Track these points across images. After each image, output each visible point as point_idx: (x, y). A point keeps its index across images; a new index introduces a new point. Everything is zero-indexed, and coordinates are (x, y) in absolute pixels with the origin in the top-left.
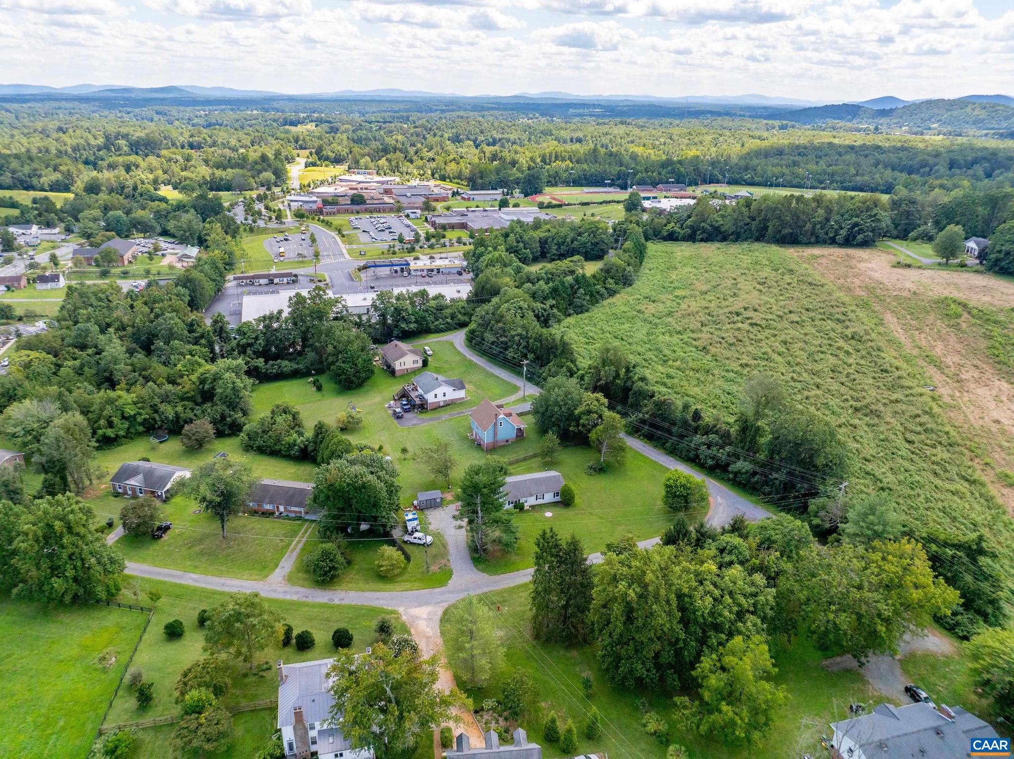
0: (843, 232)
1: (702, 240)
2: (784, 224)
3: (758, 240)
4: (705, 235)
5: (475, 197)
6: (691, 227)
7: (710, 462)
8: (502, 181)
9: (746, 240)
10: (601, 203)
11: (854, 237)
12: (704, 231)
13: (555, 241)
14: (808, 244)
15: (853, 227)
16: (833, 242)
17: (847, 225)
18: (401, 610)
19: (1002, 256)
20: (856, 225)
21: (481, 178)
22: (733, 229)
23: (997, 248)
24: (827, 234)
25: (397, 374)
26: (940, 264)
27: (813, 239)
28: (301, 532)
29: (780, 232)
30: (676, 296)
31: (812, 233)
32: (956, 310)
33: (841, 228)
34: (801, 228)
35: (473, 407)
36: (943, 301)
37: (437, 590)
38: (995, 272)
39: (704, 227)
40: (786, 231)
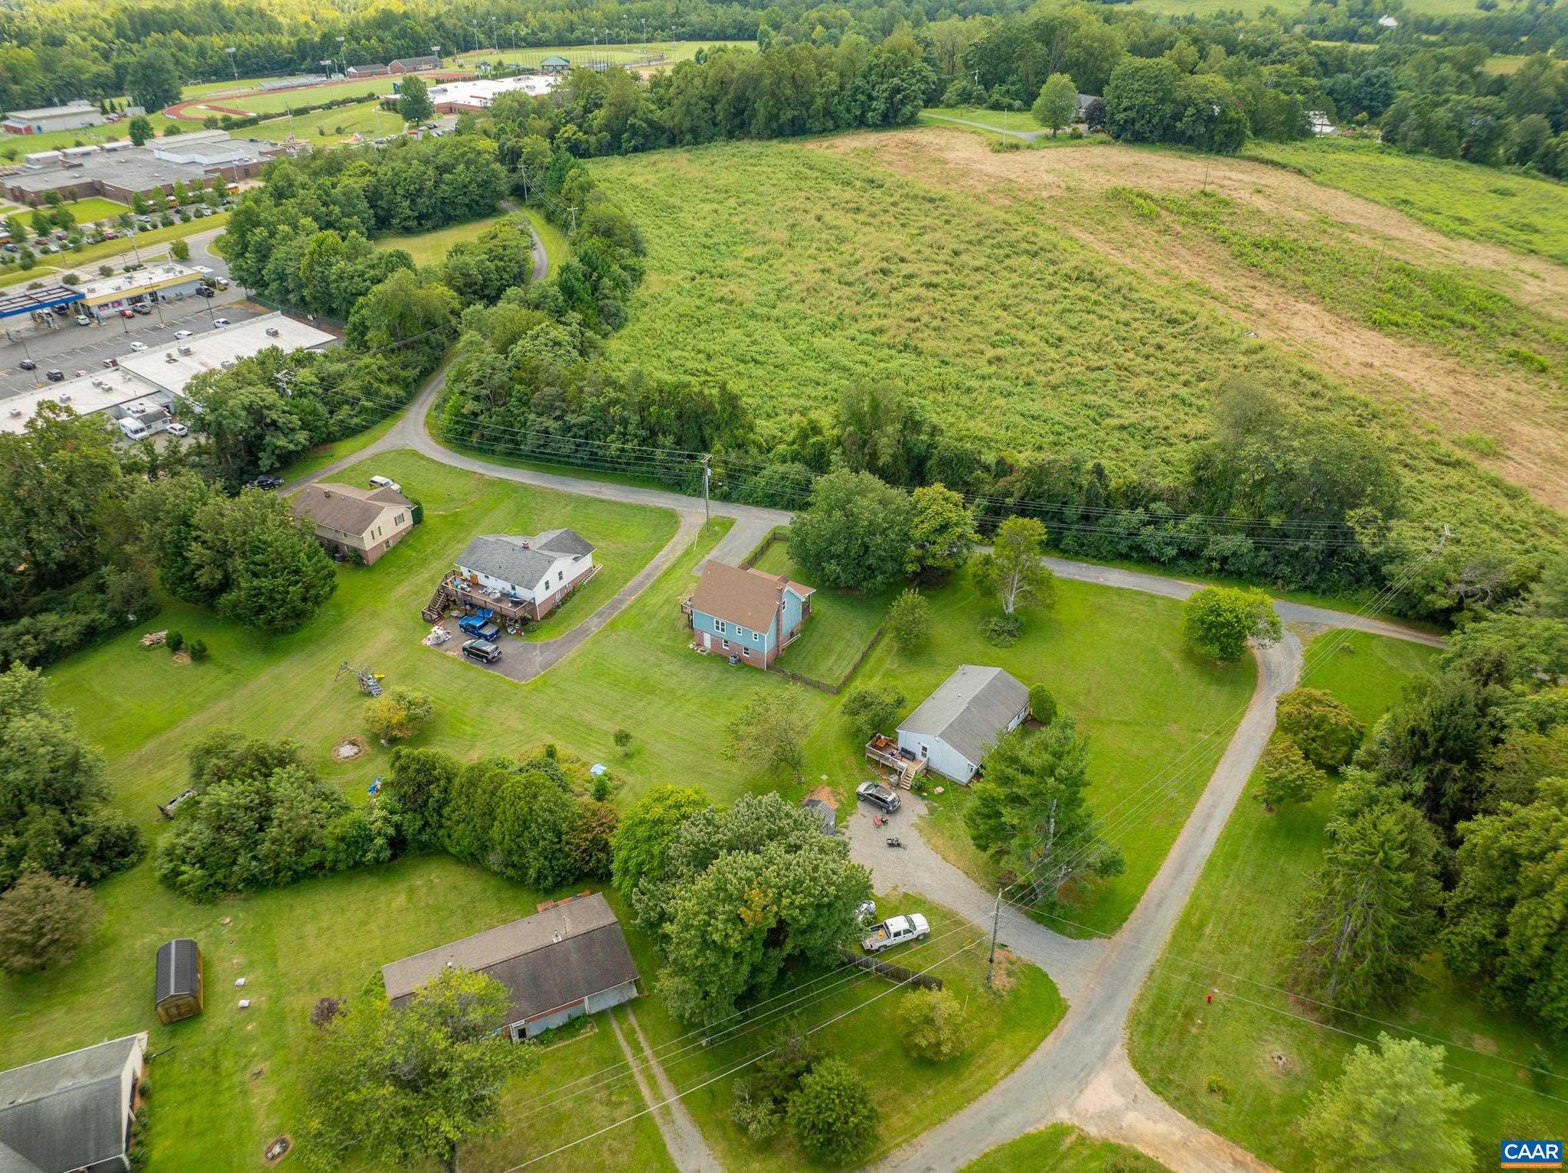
0: (880, 105)
1: (635, 150)
2: (781, 102)
3: (731, 136)
4: (641, 140)
5: (43, 124)
6: (607, 127)
7: (1171, 552)
8: (69, 84)
9: (711, 139)
10: (329, 106)
11: (897, 111)
12: (635, 131)
13: (400, 191)
14: (823, 132)
15: (891, 97)
16: (861, 123)
17: (882, 90)
18: (1063, 1116)
19: (1132, 114)
20: (897, 91)
21: (15, 81)
22: (687, 124)
23: (1125, 103)
24: (848, 110)
25: (372, 559)
26: (1047, 138)
27: (830, 124)
28: (628, 1052)
29: (777, 117)
30: (748, 260)
31: (827, 113)
32: (1148, 206)
33: (871, 98)
34: (807, 105)
35: (626, 582)
36: (1116, 195)
37: (1067, 1025)
38: (1127, 141)
39: (633, 125)
40: (788, 114)
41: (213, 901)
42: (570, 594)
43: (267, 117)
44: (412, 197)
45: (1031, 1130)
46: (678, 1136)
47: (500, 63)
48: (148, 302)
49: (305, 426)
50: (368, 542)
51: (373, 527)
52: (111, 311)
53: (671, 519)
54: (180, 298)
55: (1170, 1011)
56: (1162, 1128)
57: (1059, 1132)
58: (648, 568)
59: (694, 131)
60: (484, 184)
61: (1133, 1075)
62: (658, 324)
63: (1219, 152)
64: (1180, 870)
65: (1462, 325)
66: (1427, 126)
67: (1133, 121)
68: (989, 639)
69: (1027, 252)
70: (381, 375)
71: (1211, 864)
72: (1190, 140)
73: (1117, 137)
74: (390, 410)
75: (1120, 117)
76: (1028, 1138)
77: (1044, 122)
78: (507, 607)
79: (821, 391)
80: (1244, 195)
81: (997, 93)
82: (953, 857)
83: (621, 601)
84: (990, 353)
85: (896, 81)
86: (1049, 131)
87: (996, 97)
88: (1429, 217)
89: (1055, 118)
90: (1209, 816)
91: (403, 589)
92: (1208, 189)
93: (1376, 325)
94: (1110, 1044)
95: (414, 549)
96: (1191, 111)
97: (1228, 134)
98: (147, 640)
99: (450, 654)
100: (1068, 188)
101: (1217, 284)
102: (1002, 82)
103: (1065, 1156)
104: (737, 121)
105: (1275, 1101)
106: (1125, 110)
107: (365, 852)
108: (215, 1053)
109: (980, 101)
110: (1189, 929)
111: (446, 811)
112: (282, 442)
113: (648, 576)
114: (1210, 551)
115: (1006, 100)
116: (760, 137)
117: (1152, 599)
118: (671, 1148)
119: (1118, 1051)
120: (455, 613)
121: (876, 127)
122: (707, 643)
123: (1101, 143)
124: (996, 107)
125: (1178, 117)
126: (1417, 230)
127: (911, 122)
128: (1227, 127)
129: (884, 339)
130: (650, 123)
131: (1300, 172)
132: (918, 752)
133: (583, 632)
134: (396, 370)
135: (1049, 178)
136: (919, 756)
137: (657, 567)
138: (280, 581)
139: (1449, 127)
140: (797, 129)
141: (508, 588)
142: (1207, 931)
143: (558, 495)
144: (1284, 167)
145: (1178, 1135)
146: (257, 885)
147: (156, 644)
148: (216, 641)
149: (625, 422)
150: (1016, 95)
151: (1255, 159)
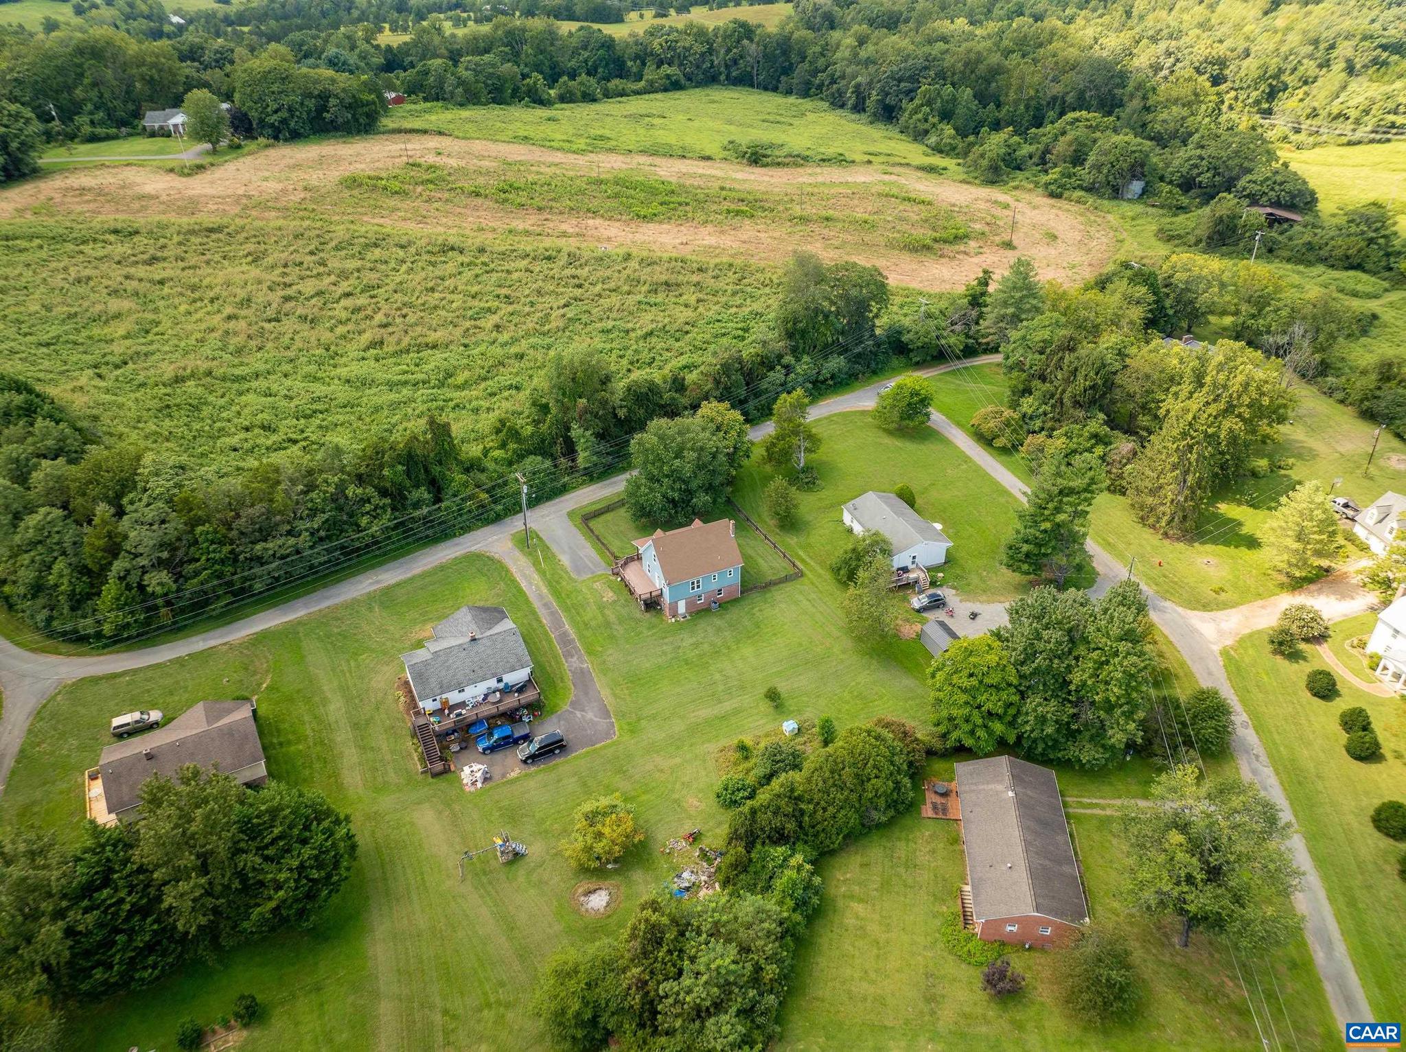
18: (1216, 647)
20: (8, 139)
23: (272, 106)
26: (211, 153)
35: (538, 620)
36: (351, 184)
53: (481, 559)
55: (1160, 580)
57: (1226, 654)
58: (536, 604)
61: (1199, 613)
63: (367, 132)
72: (336, 129)
73: (276, 138)
77: (206, 137)
78: (512, 701)
80: (431, 159)
83: (565, 634)
86: (209, 146)
87: (87, 129)
92: (409, 161)
93: (646, 219)
94: (1174, 611)
95: (289, 743)
96: (333, 101)
97: (368, 115)
99: (513, 775)
103: (1242, 659)
105: (1233, 579)
106: (276, 112)
109: (72, 137)
113: (547, 605)
114: (825, 373)
115: (99, 131)
119: (1180, 609)
120: (455, 747)
122: (682, 609)
123: (267, 146)
125: (323, 108)
126: (559, 154)
128: (366, 109)
131: (440, 133)
132: (909, 563)
133: (584, 672)
136: (911, 567)
137: (541, 597)
139: (477, 82)
141: (493, 683)
144: (425, 132)
148: (252, 984)
151: (399, 131)
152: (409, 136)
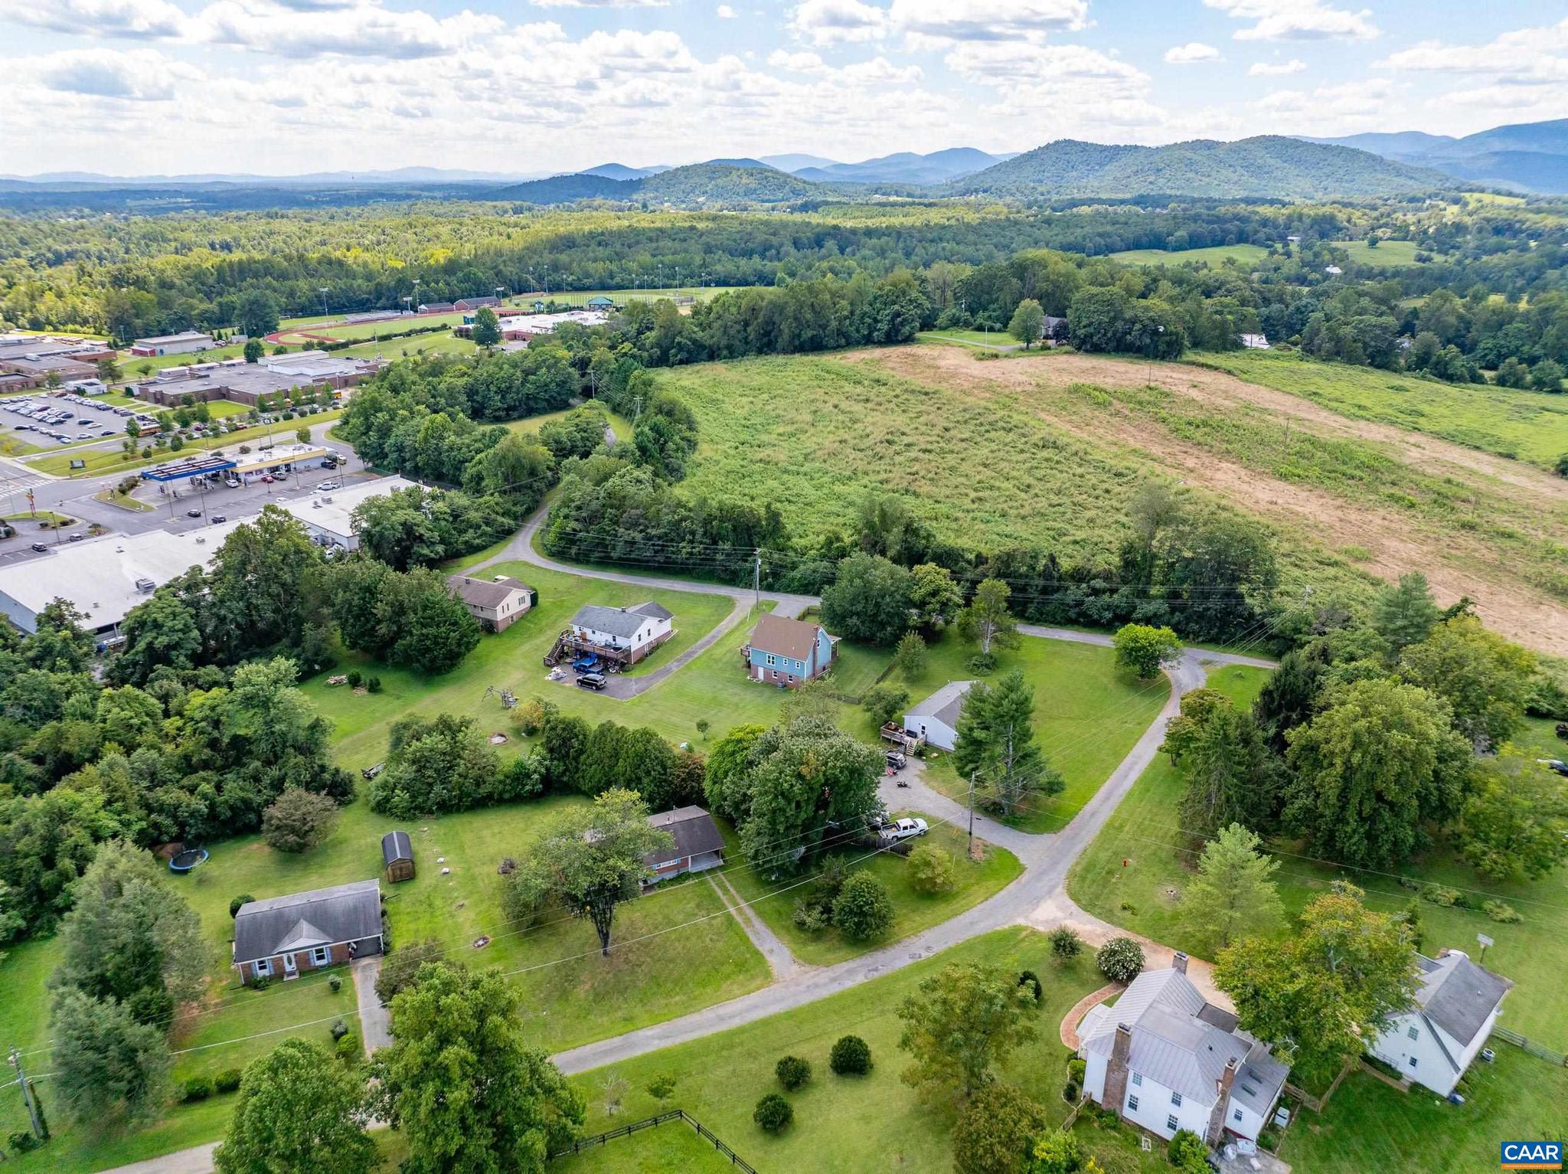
0: (884, 326)
1: (681, 362)
2: (802, 324)
3: (760, 352)
4: (685, 355)
5: (165, 348)
6: (658, 345)
7: (1108, 615)
8: (181, 318)
9: (743, 354)
10: (408, 334)
11: (898, 331)
12: (680, 347)
13: (493, 388)
14: (837, 348)
15: (893, 320)
16: (868, 341)
17: (885, 314)
18: (1021, 921)
19: (1091, 330)
20: (898, 315)
21: (137, 316)
22: (724, 342)
23: (1085, 322)
24: (858, 331)
25: (501, 627)
26: (1022, 350)
27: (843, 341)
28: (720, 893)
29: (799, 336)
30: (780, 435)
31: (840, 333)
32: (1102, 397)
33: (876, 321)
34: (824, 327)
35: (696, 640)
36: (1076, 389)
37: (1024, 878)
38: (1087, 351)
39: (679, 343)
40: (808, 334)
41: (413, 819)
42: (656, 647)
43: (355, 342)
44: (503, 393)
45: (998, 928)
46: (757, 933)
47: (552, 303)
48: (283, 471)
49: (442, 541)
50: (500, 615)
51: (504, 603)
52: (254, 478)
53: (730, 603)
54: (308, 469)
55: (1097, 870)
56: (1089, 927)
57: (1017, 930)
58: (712, 633)
59: (729, 347)
60: (562, 384)
61: (1071, 902)
62: (711, 478)
63: (1163, 358)
64: (1107, 798)
65: (1353, 477)
66: (1338, 340)
67: (1091, 336)
68: (972, 671)
69: (1004, 429)
70: (497, 508)
71: (1130, 794)
72: (1137, 351)
73: (1079, 349)
74: (505, 534)
75: (1081, 332)
76: (995, 932)
77: (1018, 336)
78: (611, 653)
79: (841, 520)
80: (1183, 389)
81: (981, 318)
82: (943, 790)
83: (694, 652)
84: (973, 495)
85: (896, 307)
86: (1023, 345)
87: (979, 321)
88: (1335, 405)
89: (1027, 334)
90: (1131, 769)
91: (527, 647)
92: (1152, 384)
93: (1283, 477)
94: (1054, 887)
95: (532, 622)
96: (1138, 326)
97: (1169, 344)
98: (331, 681)
99: (567, 685)
100: (1038, 385)
101: (1156, 450)
102: (985, 309)
103: (1023, 940)
104: (765, 340)
105: (1167, 914)
106: (1085, 327)
107: (524, 785)
108: (428, 897)
109: (967, 325)
110: (1113, 828)
111: (583, 758)
112: (426, 551)
113: (714, 637)
115: (988, 324)
116: (785, 352)
117: (1095, 647)
118: (753, 939)
119: (1060, 889)
120: (568, 660)
121: (880, 344)
122: (761, 675)
123: (1066, 353)
124: (980, 329)
125: (1127, 331)
126: (1324, 414)
127: (909, 340)
128: (1167, 338)
129: (890, 486)
130: (694, 342)
131: (1229, 372)
132: (919, 731)
133: (668, 671)
134: (509, 506)
135: (1024, 378)
137: (719, 632)
138: (443, 629)
139: (1354, 340)
140: (816, 346)
141: (610, 639)
142: (1126, 829)
143: (641, 588)
144: (1216, 369)
145: (1099, 930)
146: (446, 808)
147: (338, 684)
148: (387, 679)
149: (693, 533)
150: (997, 319)
151: (1193, 363)
152: (1194, 368)
